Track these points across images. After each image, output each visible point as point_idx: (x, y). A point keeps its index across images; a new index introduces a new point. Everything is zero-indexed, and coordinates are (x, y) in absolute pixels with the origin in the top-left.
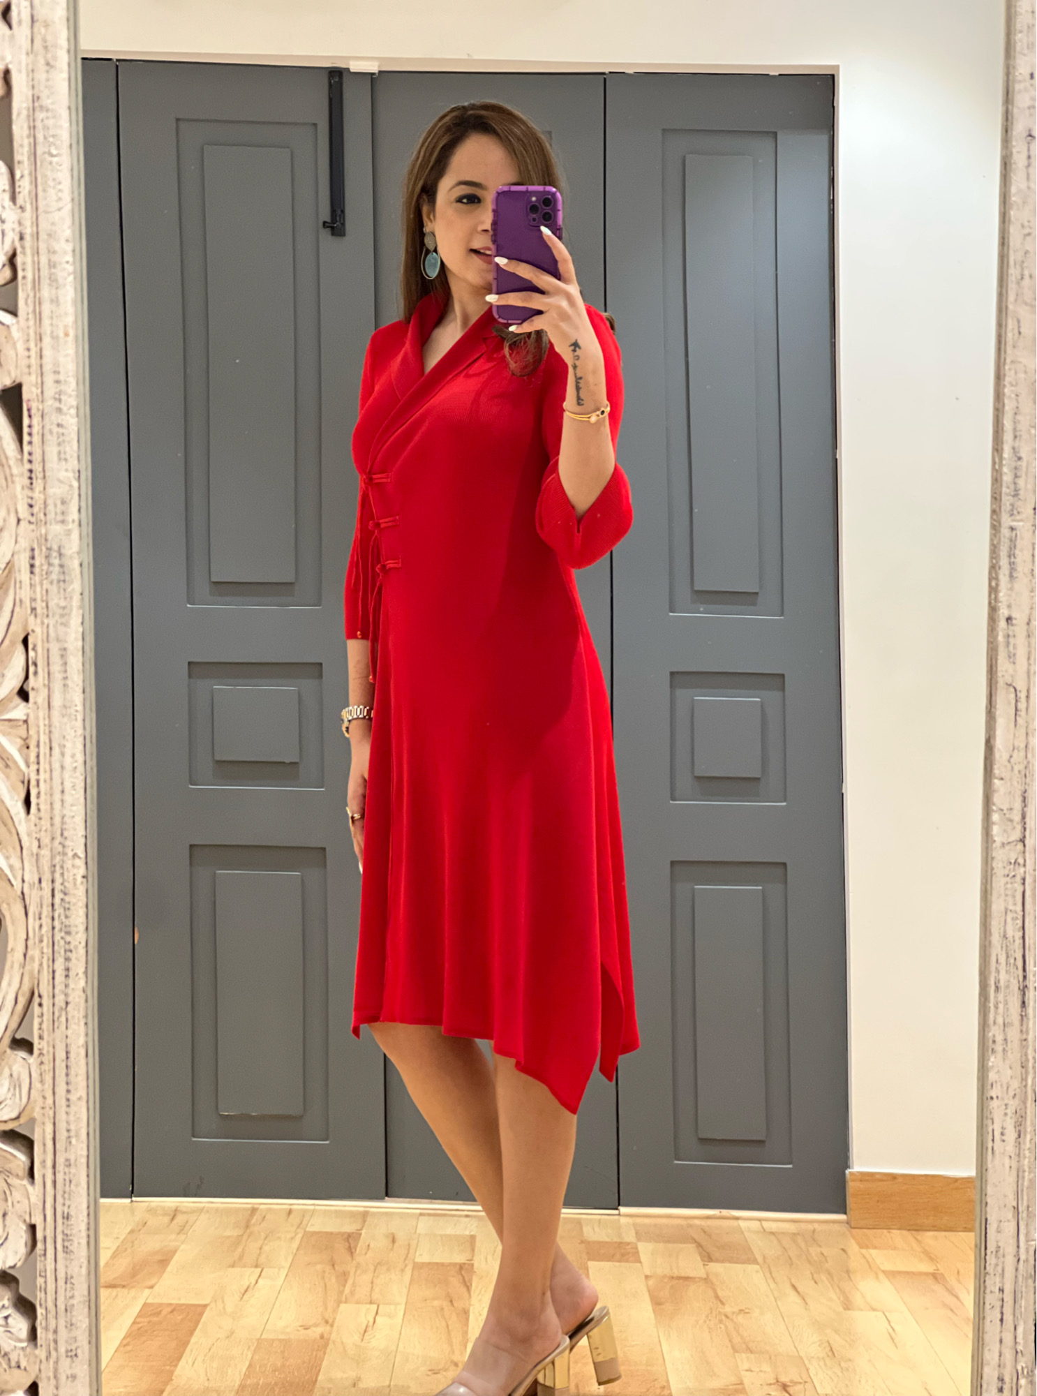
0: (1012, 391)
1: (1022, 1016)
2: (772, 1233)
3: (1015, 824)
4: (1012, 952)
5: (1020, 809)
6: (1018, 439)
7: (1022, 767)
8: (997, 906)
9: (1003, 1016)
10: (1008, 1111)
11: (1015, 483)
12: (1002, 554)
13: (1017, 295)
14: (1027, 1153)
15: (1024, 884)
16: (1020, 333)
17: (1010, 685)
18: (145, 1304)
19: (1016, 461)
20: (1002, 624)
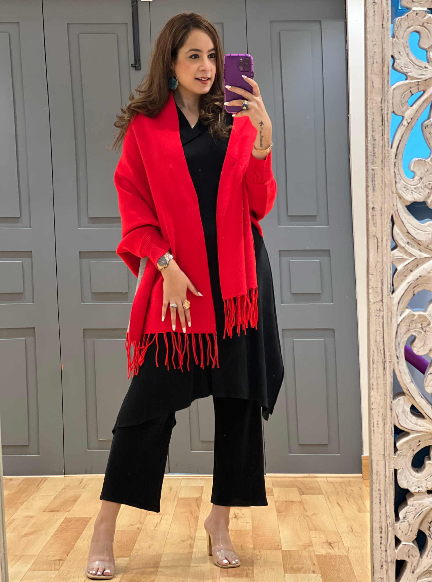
0: (371, 112)
1: (384, 374)
2: (331, 482)
3: (379, 293)
4: (379, 347)
5: (381, 287)
6: (374, 131)
7: (380, 269)
8: (372, 329)
9: (376, 374)
10: (380, 414)
11: (374, 150)
12: (369, 180)
13: (372, 70)
14: (388, 432)
15: (383, 319)
16: (373, 87)
17: (375, 236)
18: (65, 518)
19: (374, 141)
20: (370, 210)
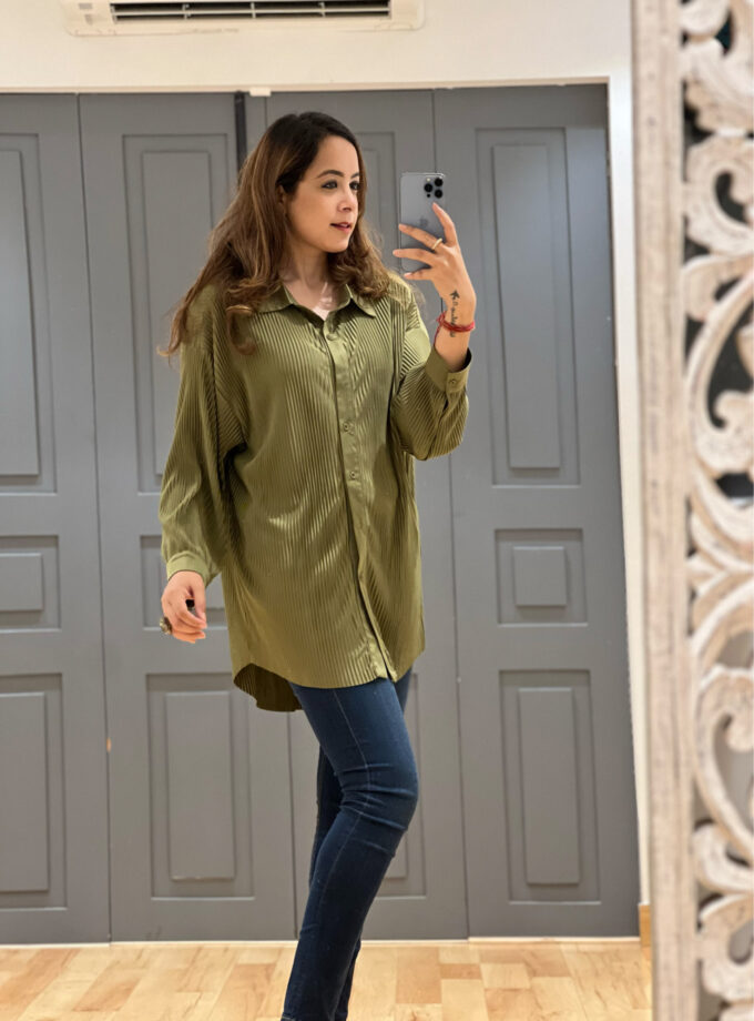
1: (676, 785)
2: (585, 953)
5: (669, 625)
10: (670, 860)
11: (654, 380)
19: (654, 366)
20: (650, 487)
